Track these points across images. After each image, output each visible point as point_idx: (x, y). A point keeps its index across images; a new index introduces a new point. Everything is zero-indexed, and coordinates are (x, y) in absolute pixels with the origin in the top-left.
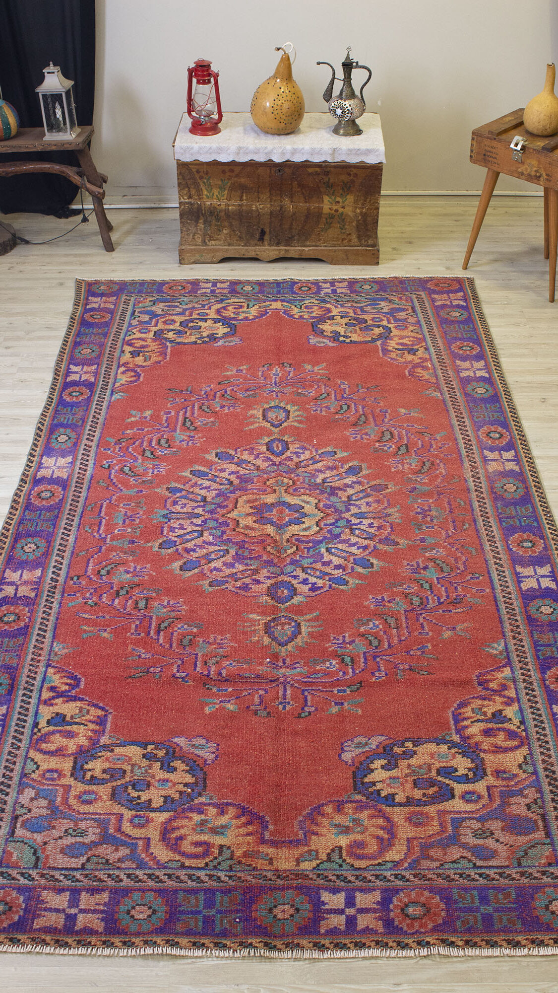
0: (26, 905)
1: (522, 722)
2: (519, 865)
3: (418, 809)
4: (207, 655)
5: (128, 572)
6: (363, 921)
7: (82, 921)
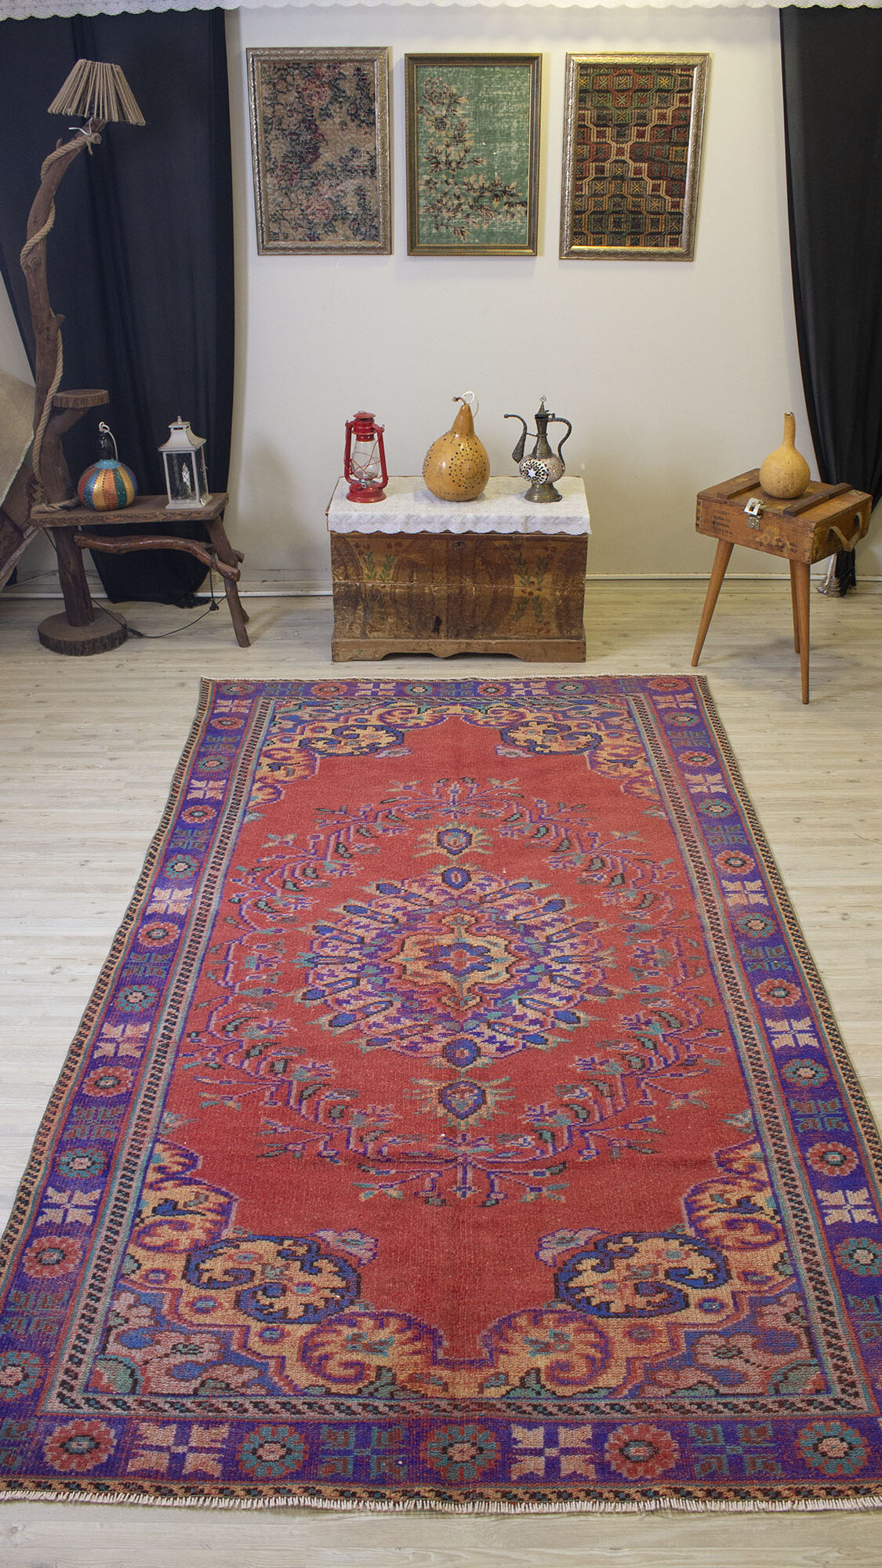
0: (119, 1441)
1: (777, 1212)
2: (777, 1392)
3: (640, 1320)
4: (363, 1129)
5: (262, 1028)
6: (568, 1465)
7: (192, 1462)
